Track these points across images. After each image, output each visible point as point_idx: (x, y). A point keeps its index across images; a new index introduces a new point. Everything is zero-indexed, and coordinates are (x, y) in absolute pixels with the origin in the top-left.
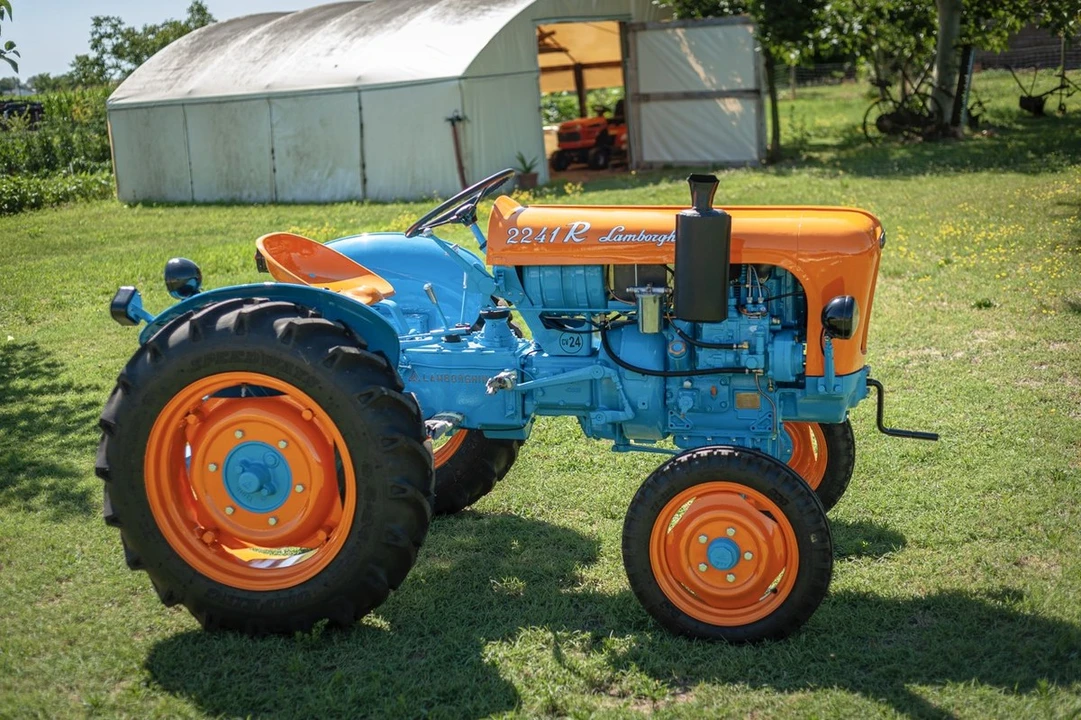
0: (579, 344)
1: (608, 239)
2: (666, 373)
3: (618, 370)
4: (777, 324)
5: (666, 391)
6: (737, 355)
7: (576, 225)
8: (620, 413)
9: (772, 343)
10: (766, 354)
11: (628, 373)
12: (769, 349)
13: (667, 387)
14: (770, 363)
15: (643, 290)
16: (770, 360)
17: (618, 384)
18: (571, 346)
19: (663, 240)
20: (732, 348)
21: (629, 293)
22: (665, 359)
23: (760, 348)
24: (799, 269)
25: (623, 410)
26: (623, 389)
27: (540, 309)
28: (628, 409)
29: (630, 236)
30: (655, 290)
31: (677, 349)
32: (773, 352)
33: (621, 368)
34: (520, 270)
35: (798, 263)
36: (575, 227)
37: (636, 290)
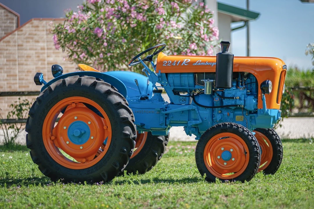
0: (185, 100)
1: (196, 64)
2: (213, 107)
3: (197, 107)
4: (249, 92)
5: (213, 115)
6: (236, 102)
7: (186, 60)
8: (198, 121)
9: (247, 97)
10: (245, 101)
11: (200, 108)
12: (246, 99)
13: (213, 114)
14: (246, 104)
15: (206, 80)
16: (246, 102)
17: (197, 111)
18: (183, 101)
19: (213, 65)
20: (234, 98)
21: (202, 81)
22: (213, 103)
23: (243, 98)
24: (256, 74)
25: (198, 120)
26: (199, 113)
27: (173, 88)
28: (200, 119)
29: (203, 63)
30: (210, 80)
31: (217, 99)
32: (247, 100)
33: (198, 106)
34: (167, 74)
35: (255, 71)
36: (185, 61)
37: (204, 80)
